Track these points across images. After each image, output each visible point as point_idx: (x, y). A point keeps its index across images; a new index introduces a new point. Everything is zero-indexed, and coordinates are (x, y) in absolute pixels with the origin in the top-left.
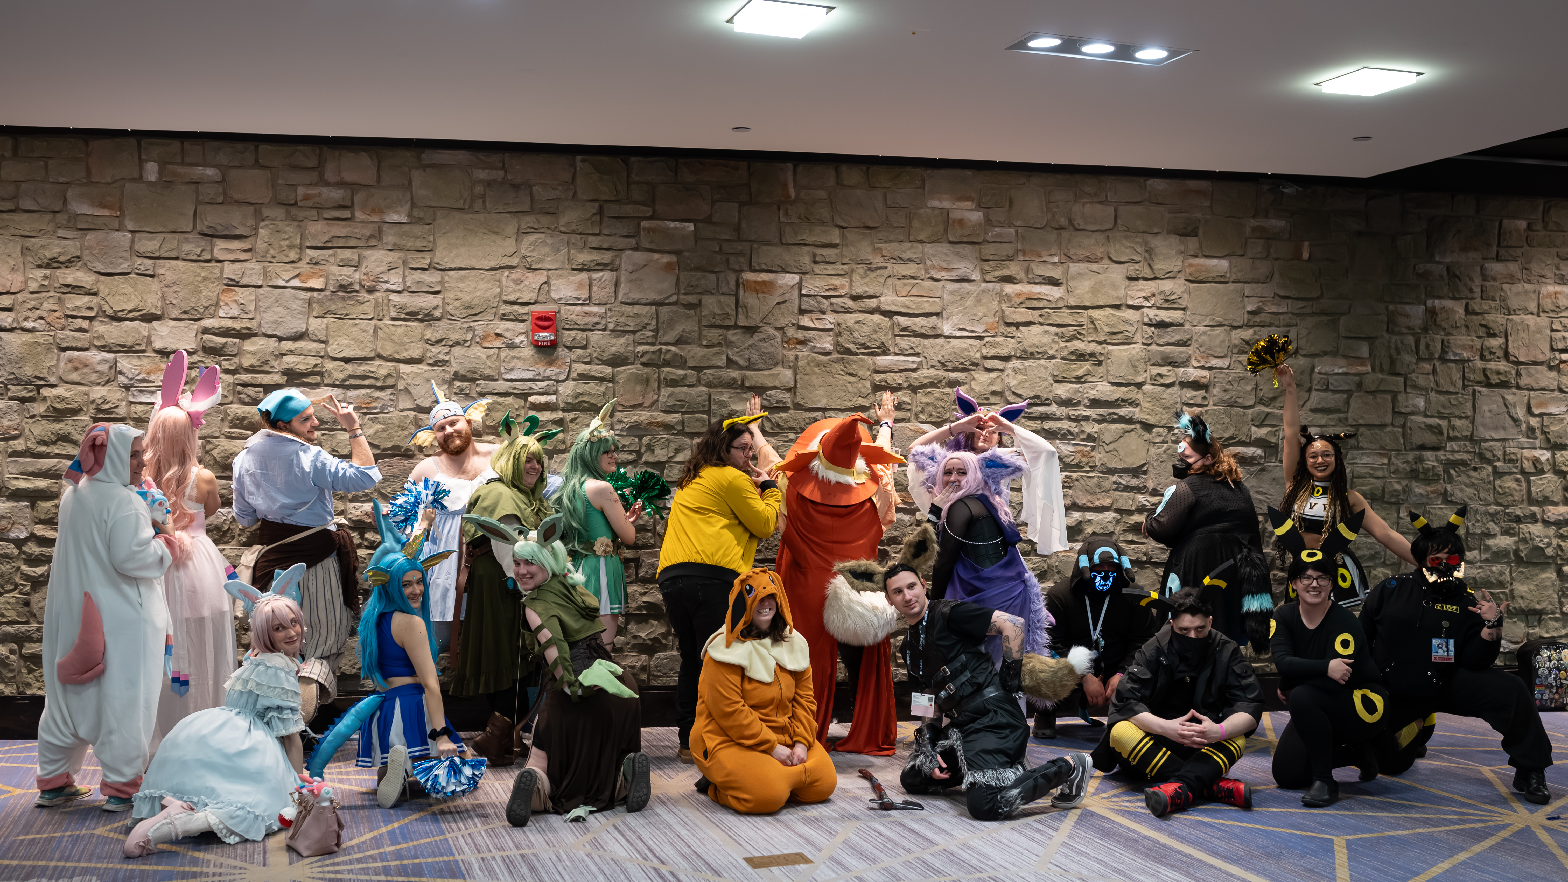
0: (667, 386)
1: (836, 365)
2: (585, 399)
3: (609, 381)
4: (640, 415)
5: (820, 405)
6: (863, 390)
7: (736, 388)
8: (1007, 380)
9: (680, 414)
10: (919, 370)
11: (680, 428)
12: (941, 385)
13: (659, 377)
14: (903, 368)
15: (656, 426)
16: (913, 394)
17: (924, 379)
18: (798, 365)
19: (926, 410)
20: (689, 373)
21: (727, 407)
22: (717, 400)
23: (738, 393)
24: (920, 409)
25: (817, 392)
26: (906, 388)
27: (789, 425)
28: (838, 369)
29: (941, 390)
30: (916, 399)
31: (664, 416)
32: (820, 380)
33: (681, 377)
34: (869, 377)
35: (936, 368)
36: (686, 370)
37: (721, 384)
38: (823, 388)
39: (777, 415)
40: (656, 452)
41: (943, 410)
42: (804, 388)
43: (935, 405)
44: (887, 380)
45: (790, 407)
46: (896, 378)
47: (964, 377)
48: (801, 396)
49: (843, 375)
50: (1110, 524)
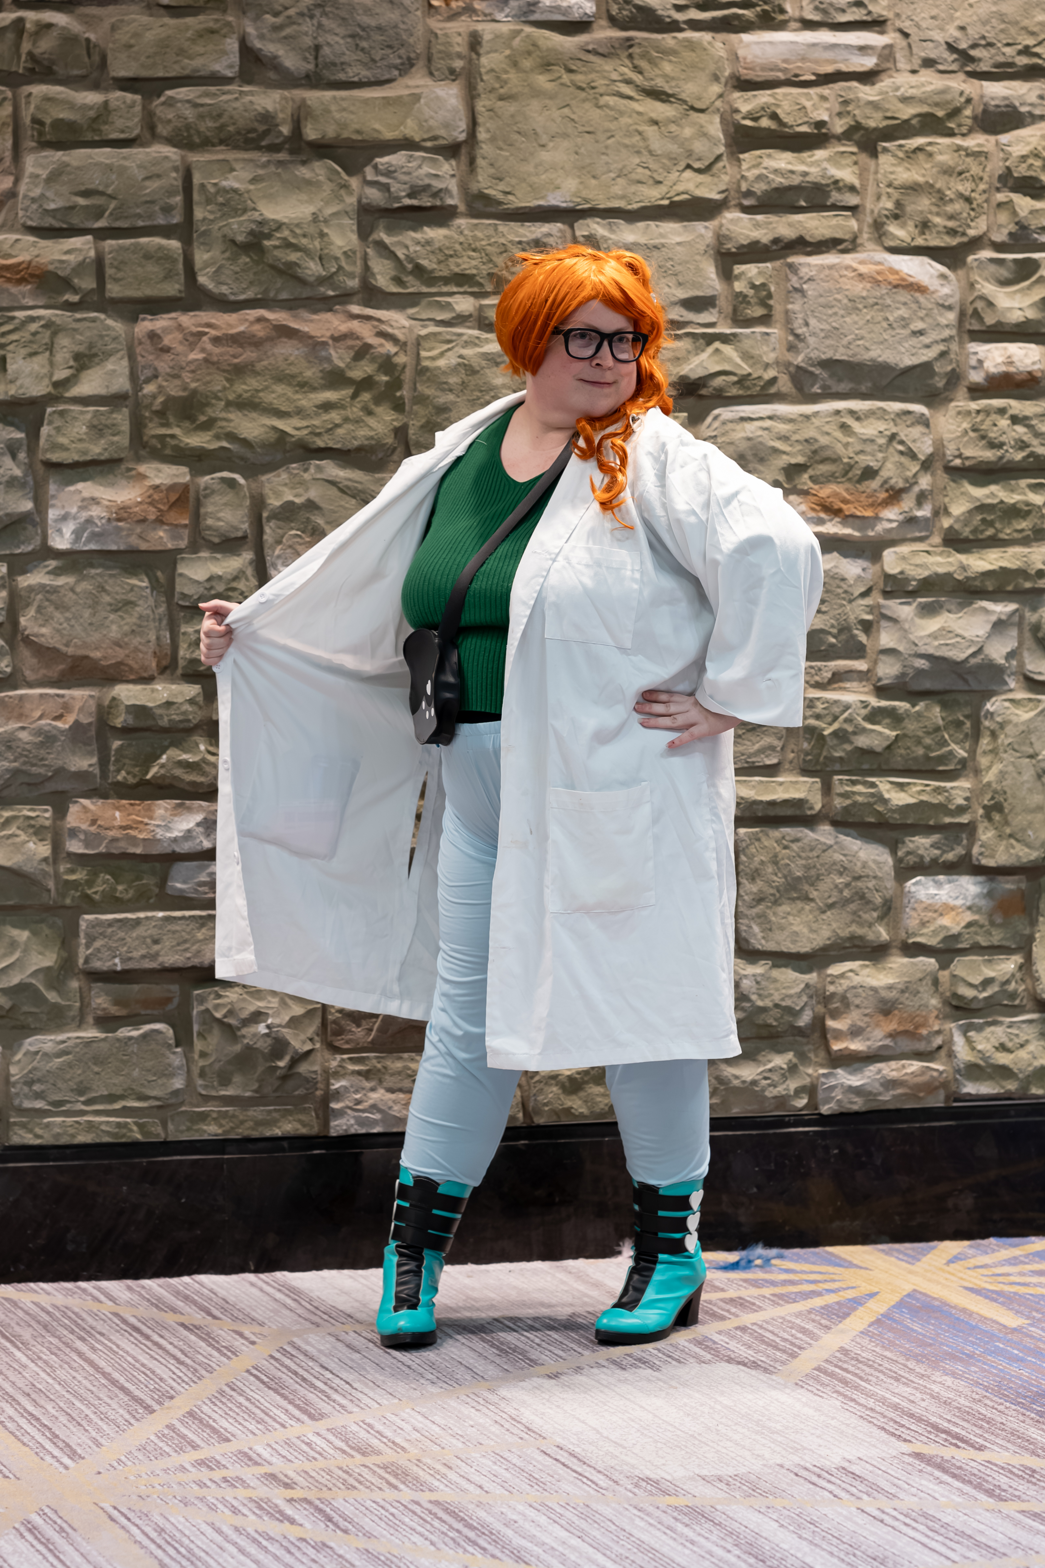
0: (44, 145)
1: (607, 66)
5: (555, 200)
6: (699, 146)
7: (273, 148)
9: (89, 238)
10: (883, 76)
11: (88, 283)
12: (960, 125)
13: (16, 115)
14: (829, 69)
15: (9, 280)
16: (864, 158)
17: (901, 105)
18: (478, 66)
19: (909, 209)
20: (117, 99)
21: (245, 211)
22: (212, 190)
23: (280, 163)
24: (890, 205)
25: (544, 156)
26: (839, 138)
27: (454, 266)
28: (615, 76)
29: (958, 141)
30: (876, 172)
31: (34, 244)
32: (556, 114)
33: (92, 114)
34: (718, 104)
35: (941, 67)
36: (106, 90)
37: (222, 136)
38: (566, 144)
39: (413, 234)
40: (11, 367)
41: (967, 206)
42: (501, 143)
43: (939, 191)
44: (779, 111)
45: (455, 207)
46: (808, 104)
47: (1032, 98)
48: (492, 171)
49: (630, 98)
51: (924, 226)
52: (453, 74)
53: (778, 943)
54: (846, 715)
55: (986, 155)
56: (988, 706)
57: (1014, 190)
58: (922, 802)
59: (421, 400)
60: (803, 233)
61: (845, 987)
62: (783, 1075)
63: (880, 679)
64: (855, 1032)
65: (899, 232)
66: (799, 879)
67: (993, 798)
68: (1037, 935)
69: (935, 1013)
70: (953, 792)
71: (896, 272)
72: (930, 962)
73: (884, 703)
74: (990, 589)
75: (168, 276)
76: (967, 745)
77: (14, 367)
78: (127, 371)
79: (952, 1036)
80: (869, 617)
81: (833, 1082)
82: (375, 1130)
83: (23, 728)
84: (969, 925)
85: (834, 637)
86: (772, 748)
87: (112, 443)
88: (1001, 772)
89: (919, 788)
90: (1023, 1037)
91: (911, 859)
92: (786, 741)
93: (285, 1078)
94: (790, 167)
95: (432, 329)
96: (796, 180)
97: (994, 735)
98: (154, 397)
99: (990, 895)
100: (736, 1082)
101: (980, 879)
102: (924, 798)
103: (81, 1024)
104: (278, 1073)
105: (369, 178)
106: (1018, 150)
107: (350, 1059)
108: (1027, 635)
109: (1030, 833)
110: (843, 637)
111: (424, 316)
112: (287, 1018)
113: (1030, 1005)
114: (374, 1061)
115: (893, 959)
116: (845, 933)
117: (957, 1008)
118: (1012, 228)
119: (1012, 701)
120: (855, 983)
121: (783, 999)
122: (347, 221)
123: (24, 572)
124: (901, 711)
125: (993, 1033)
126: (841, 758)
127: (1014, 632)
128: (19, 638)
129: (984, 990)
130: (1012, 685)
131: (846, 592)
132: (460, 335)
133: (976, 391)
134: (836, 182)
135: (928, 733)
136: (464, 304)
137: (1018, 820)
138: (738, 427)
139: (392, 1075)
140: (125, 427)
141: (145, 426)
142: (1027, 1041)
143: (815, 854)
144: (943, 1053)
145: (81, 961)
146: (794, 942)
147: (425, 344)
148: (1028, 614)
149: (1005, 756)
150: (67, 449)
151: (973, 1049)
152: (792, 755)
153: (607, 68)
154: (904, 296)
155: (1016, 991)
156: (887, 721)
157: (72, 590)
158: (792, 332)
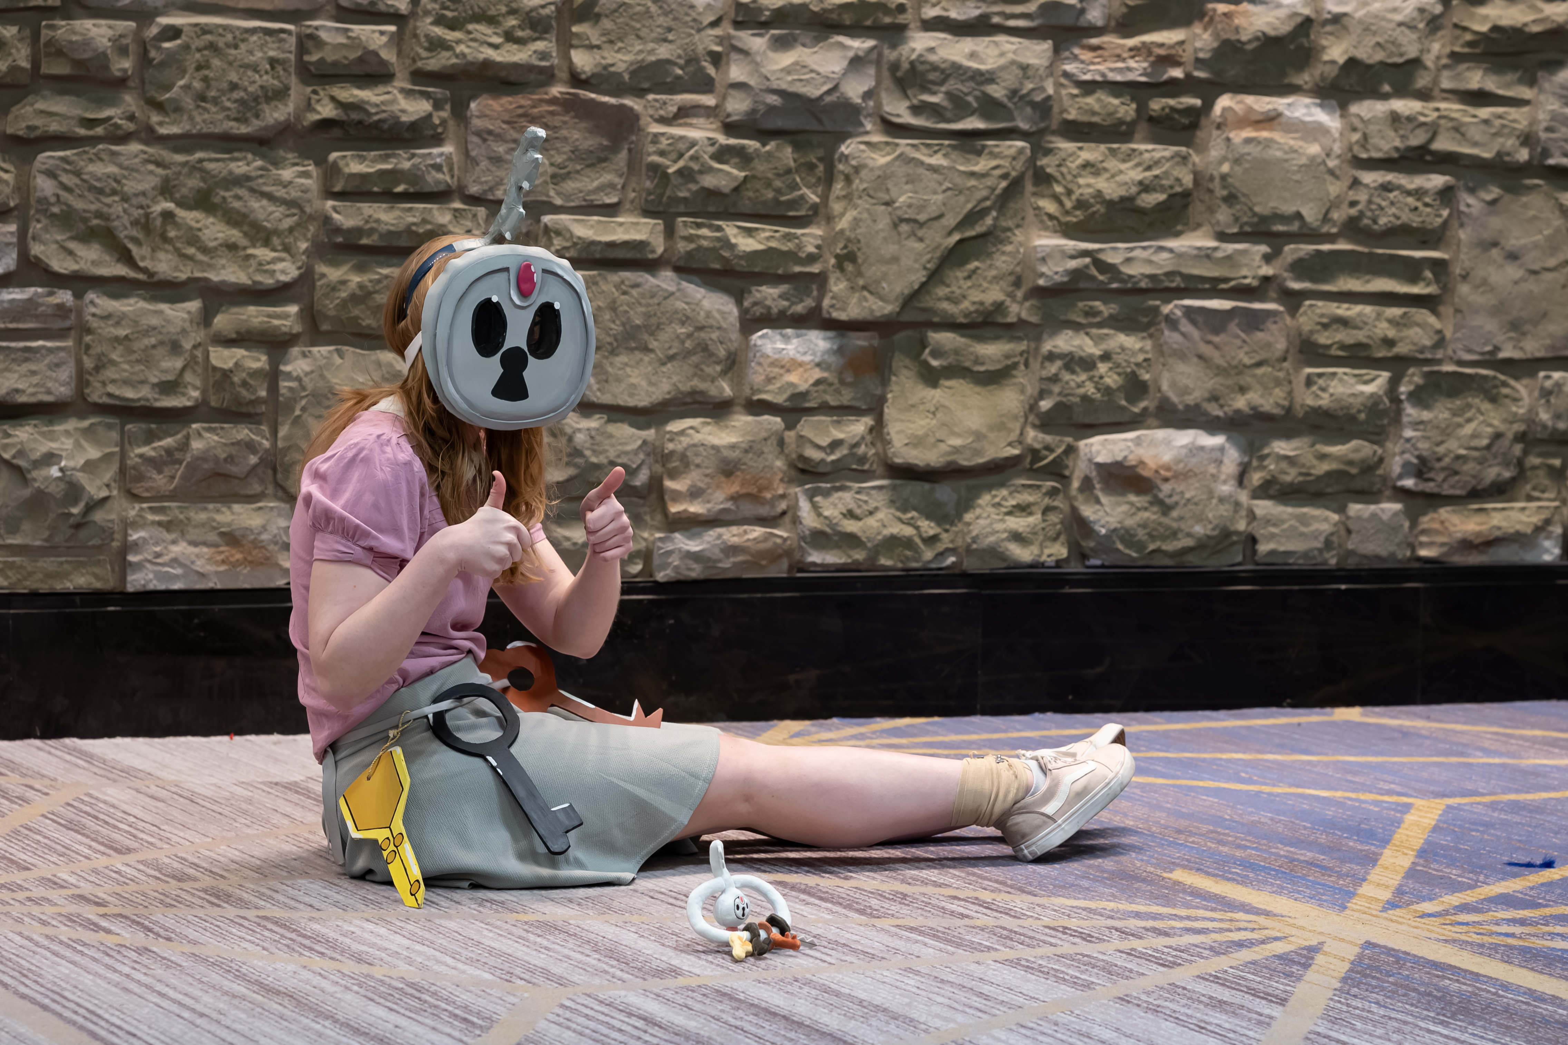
50: (1407, 31)
53: (615, 396)
54: (692, 152)
56: (843, 148)
58: (771, 249)
61: (684, 445)
63: (729, 115)
64: (695, 494)
66: (638, 326)
67: (845, 247)
68: (889, 396)
69: (780, 475)
70: (804, 239)
72: (776, 422)
73: (732, 141)
74: (848, 22)
76: (820, 190)
79: (797, 500)
80: (718, 49)
81: (669, 547)
82: (177, 586)
84: (818, 382)
85: (681, 68)
86: (612, 186)
88: (855, 219)
89: (767, 234)
90: (873, 504)
91: (758, 311)
92: (627, 179)
93: (78, 526)
97: (848, 179)
99: (840, 351)
101: (830, 334)
102: (773, 244)
104: (72, 521)
107: (150, 508)
108: (886, 73)
109: (885, 285)
110: (691, 69)
112: (82, 462)
113: (880, 470)
114: (177, 512)
115: (736, 417)
116: (686, 387)
117: (803, 471)
119: (867, 143)
120: (695, 441)
121: (618, 456)
124: (751, 150)
125: (840, 499)
126: (685, 199)
127: (872, 71)
129: (832, 452)
130: (869, 127)
131: (694, 20)
135: (779, 175)
137: (872, 271)
139: (195, 527)
142: (876, 509)
143: (655, 301)
144: (787, 519)
146: (631, 395)
148: (886, 52)
149: (859, 202)
151: (819, 515)
152: (633, 195)
155: (865, 454)
156: (735, 160)
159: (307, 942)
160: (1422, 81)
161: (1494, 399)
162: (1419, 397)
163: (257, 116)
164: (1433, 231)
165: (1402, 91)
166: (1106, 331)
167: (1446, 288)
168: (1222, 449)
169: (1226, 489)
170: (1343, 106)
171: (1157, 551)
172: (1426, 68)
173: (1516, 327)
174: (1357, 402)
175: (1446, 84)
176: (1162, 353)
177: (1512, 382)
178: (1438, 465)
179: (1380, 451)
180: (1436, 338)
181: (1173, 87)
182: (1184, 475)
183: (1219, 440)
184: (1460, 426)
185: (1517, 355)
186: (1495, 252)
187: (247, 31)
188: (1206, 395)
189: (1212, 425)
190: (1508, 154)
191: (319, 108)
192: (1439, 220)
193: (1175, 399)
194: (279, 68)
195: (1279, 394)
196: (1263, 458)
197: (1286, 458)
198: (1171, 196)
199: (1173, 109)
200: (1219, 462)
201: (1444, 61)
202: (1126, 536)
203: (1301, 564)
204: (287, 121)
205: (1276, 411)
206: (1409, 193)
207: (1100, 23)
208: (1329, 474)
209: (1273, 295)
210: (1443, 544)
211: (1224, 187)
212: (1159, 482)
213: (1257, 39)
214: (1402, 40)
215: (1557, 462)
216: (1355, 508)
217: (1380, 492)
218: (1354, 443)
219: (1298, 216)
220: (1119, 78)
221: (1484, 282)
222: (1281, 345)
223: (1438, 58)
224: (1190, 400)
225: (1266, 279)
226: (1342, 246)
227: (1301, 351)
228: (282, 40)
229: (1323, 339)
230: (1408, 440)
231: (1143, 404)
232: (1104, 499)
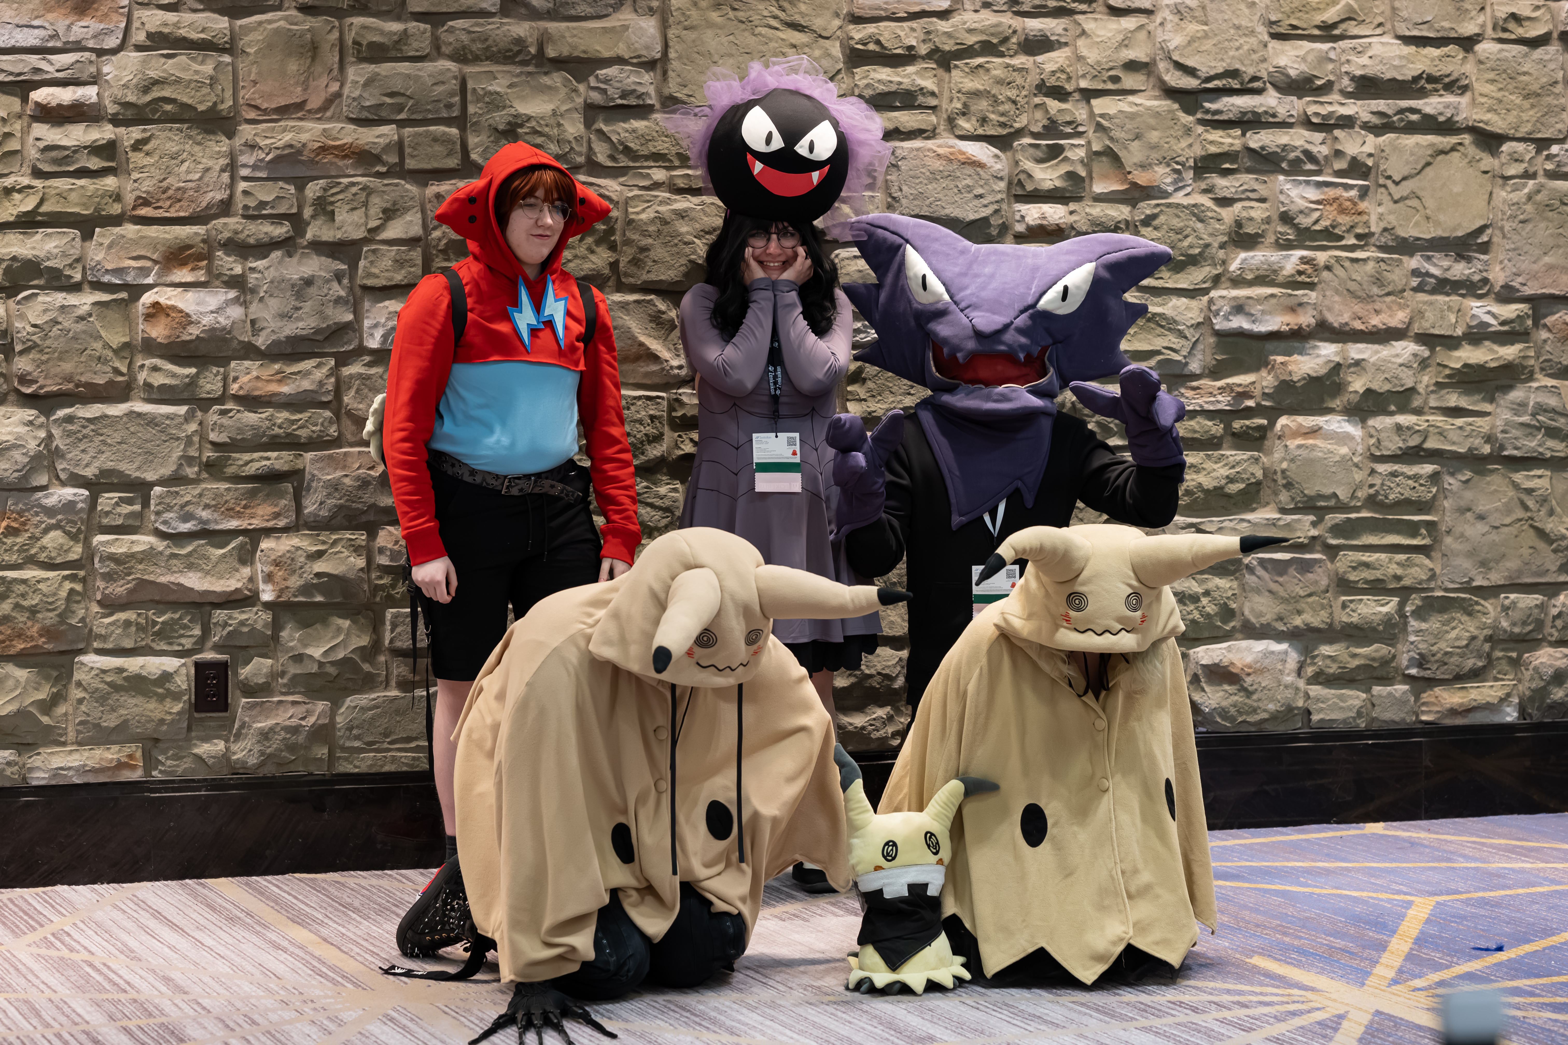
0: (361, 60)
2: (167, 93)
3: (223, 50)
4: (300, 130)
6: (825, 63)
7: (524, 63)
8: (1160, 36)
9: (394, 126)
10: (955, 14)
11: (393, 159)
12: (1008, 49)
13: (341, 40)
14: (917, 9)
15: (337, 156)
16: (941, 72)
17: (967, 35)
18: (669, 6)
19: (973, 108)
20: (414, 28)
21: (504, 107)
22: (481, 93)
23: (530, 74)
24: (959, 106)
25: (716, 69)
26: (923, 58)
27: (652, 148)
28: (766, 13)
29: (1007, 60)
30: (950, 82)
31: (354, 131)
32: (725, 40)
33: (395, 38)
34: (839, 33)
35: (995, 8)
36: (406, 21)
37: (488, 54)
38: (731, 61)
39: (622, 124)
40: (338, 218)
41: (1014, 107)
42: (686, 61)
43: (994, 96)
44: (881, 39)
45: (653, 106)
46: (902, 34)
47: (1059, 30)
48: (679, 80)
49: (777, 29)
50: (1405, 370)
51: (984, 121)
52: (651, 11)
55: (1026, 70)
57: (1047, 95)
59: (628, 242)
60: (898, 125)
62: (884, 723)
65: (966, 125)
71: (964, 153)
75: (450, 154)
77: (341, 218)
78: (420, 222)
83: (346, 476)
87: (410, 273)
94: (889, 78)
95: (637, 192)
96: (893, 88)
98: (440, 240)
100: (850, 728)
103: (387, 686)
105: (592, 85)
106: (1049, 67)
111: (631, 183)
118: (1045, 122)
121: (884, 669)
122: (576, 115)
123: (345, 365)
128: (343, 411)
132: (656, 196)
133: (1020, 238)
134: (922, 89)
136: (659, 175)
138: (853, 263)
140: (419, 262)
141: (433, 261)
145: (387, 642)
147: (631, 203)
150: (378, 277)
153: (761, 7)
154: (969, 170)
157: (381, 377)
158: (890, 195)
159: (697, 1019)
160: (1416, 403)
161: (1470, 614)
162: (1419, 614)
163: (643, 453)
164: (1426, 502)
165: (1403, 409)
166: (1206, 576)
167: (1437, 540)
168: (1286, 653)
169: (1289, 679)
170: (1363, 421)
171: (1244, 722)
172: (1419, 394)
173: (1484, 564)
174: (1377, 619)
175: (1433, 404)
176: (1244, 590)
177: (1482, 602)
178: (1433, 659)
179: (1393, 651)
180: (1430, 574)
181: (1248, 413)
182: (1260, 671)
183: (1284, 646)
184: (1447, 632)
185: (1485, 583)
186: (1469, 515)
187: (635, 398)
188: (1275, 617)
189: (1279, 637)
190: (1476, 449)
191: (683, 446)
192: (1430, 495)
193: (1253, 620)
194: (657, 422)
195: (1324, 615)
196: (1314, 657)
197: (1330, 657)
198: (1248, 485)
199: (1247, 427)
200: (1284, 661)
201: (1432, 388)
202: (1223, 712)
203: (1341, 727)
204: (663, 456)
205: (1322, 626)
206: (1409, 478)
207: (1198, 372)
208: (1358, 667)
209: (1318, 548)
210: (1438, 712)
211: (1284, 478)
212: (1244, 676)
213: (1304, 379)
214: (1402, 375)
215: (1514, 655)
216: (1377, 689)
217: (1394, 678)
218: (1376, 646)
219: (1335, 495)
220: (1211, 408)
221: (1462, 535)
222: (1324, 582)
223: (1427, 386)
224: (1263, 620)
225: (1314, 538)
226: (1365, 514)
227: (1338, 586)
228: (658, 403)
229: (1353, 577)
230: (1412, 643)
231: (1232, 624)
232: (1207, 689)
